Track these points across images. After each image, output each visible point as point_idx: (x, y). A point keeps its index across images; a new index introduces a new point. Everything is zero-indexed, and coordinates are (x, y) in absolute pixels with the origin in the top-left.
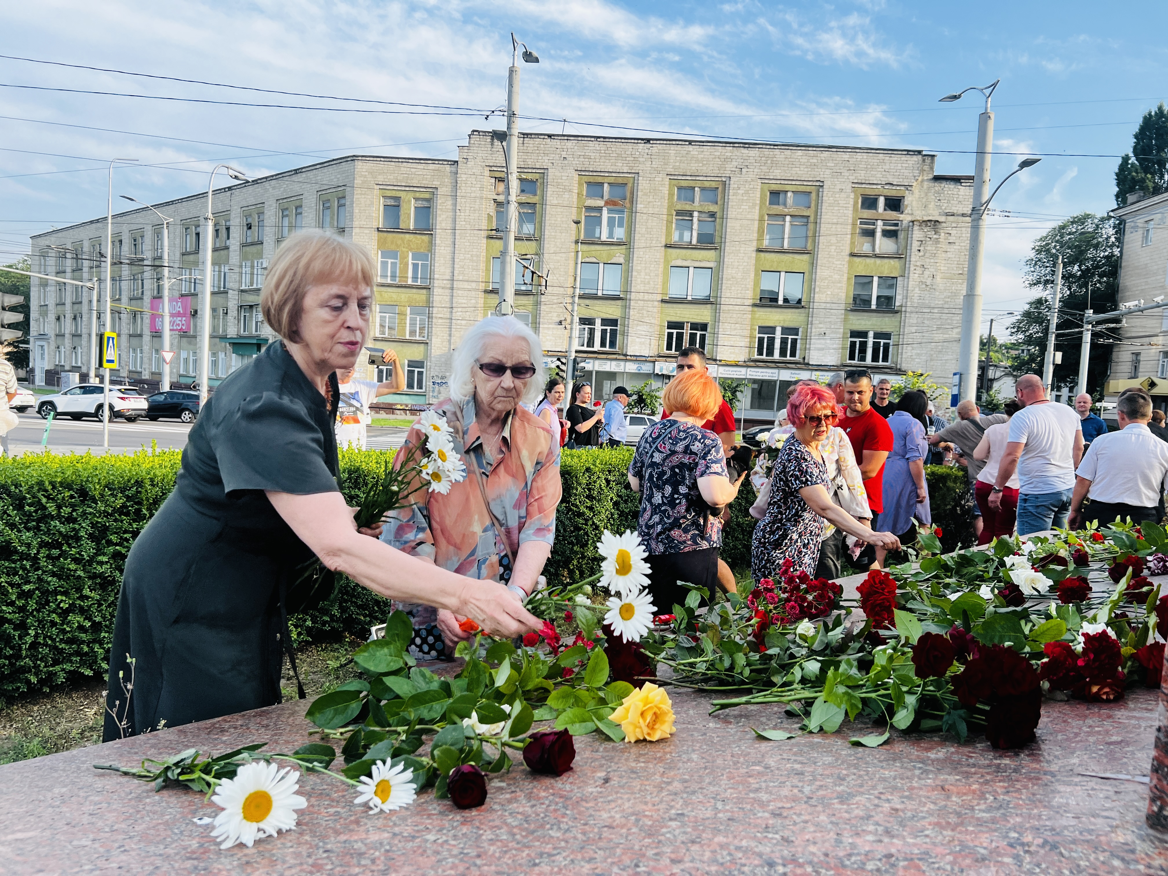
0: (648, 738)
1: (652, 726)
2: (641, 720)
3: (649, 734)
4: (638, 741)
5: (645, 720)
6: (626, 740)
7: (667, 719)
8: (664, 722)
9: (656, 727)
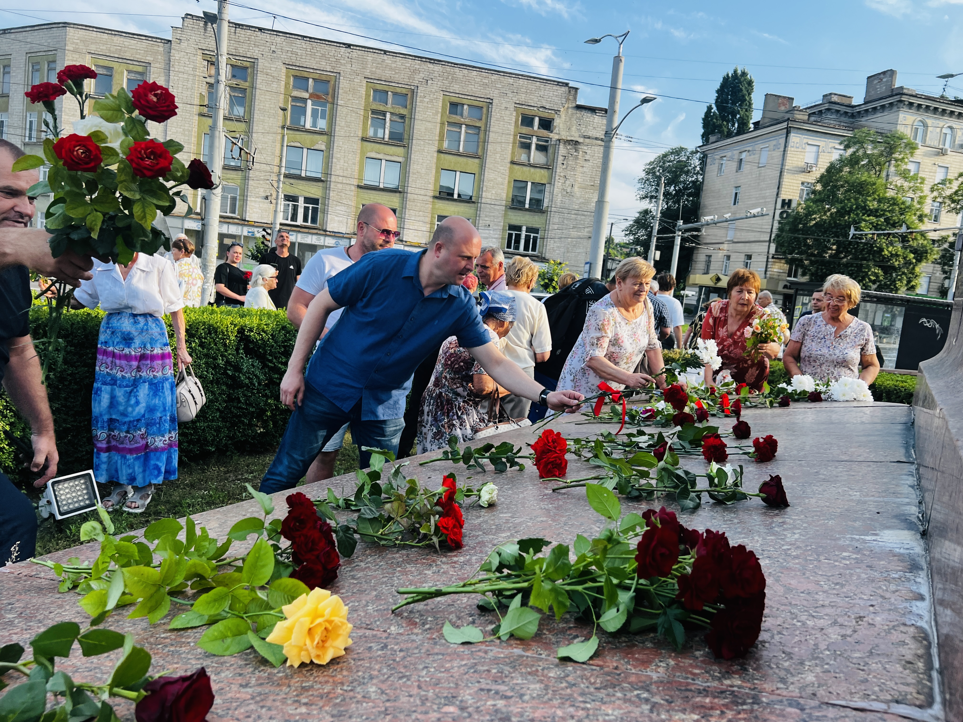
0: (316, 661)
1: (323, 644)
2: (308, 642)
3: (318, 656)
4: (303, 665)
5: (312, 640)
6: (288, 664)
7: (341, 632)
8: (338, 635)
9: (327, 644)
